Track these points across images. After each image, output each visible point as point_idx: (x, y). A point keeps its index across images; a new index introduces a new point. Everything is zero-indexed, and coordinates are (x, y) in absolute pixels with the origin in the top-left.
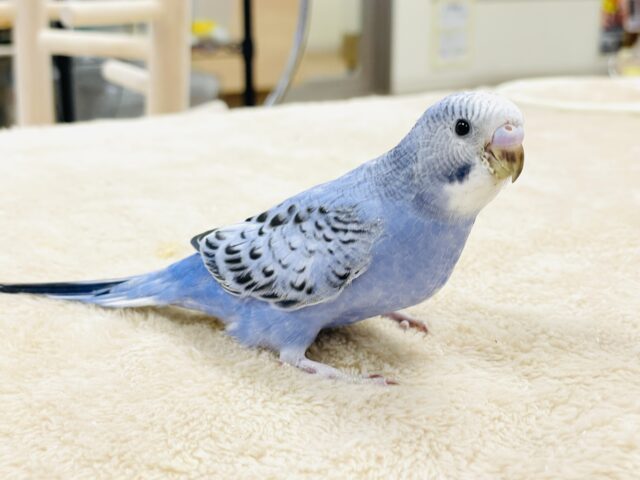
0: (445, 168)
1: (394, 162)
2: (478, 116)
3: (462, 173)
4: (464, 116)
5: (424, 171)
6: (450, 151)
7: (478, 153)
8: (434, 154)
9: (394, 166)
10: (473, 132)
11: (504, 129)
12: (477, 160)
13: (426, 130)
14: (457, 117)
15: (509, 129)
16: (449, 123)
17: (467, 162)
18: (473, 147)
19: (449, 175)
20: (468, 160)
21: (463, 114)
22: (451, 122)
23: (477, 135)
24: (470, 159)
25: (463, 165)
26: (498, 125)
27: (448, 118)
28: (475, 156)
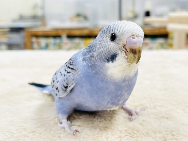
0: (105, 55)
3: (113, 58)
4: (114, 32)
5: (97, 56)
6: (107, 47)
7: (120, 49)
10: (117, 39)
11: (131, 38)
12: (119, 52)
14: (111, 32)
15: (133, 38)
16: (108, 35)
17: (115, 53)
18: (117, 46)
19: (107, 58)
20: (115, 52)
21: (114, 30)
22: (109, 34)
23: (119, 40)
24: (116, 52)
25: (113, 54)
26: (128, 36)
27: (108, 32)
28: (118, 50)
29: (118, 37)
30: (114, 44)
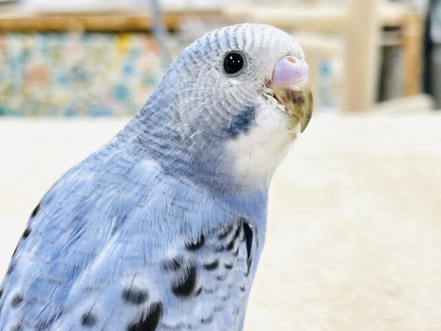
0: (219, 120)
1: (144, 122)
2: (252, 45)
3: (244, 121)
4: (233, 48)
5: (193, 130)
6: (221, 96)
7: (259, 91)
8: (200, 104)
9: (144, 127)
10: (248, 67)
11: (286, 60)
12: (259, 99)
13: (184, 74)
14: (225, 50)
15: (293, 61)
16: (214, 61)
17: (248, 105)
18: (252, 85)
19: (229, 127)
20: (248, 103)
21: (232, 44)
22: (216, 59)
23: (253, 68)
24: (252, 101)
25: (243, 110)
26: (279, 56)
27: (212, 54)
28: (255, 95)
29: (250, 59)
30: (242, 83)
